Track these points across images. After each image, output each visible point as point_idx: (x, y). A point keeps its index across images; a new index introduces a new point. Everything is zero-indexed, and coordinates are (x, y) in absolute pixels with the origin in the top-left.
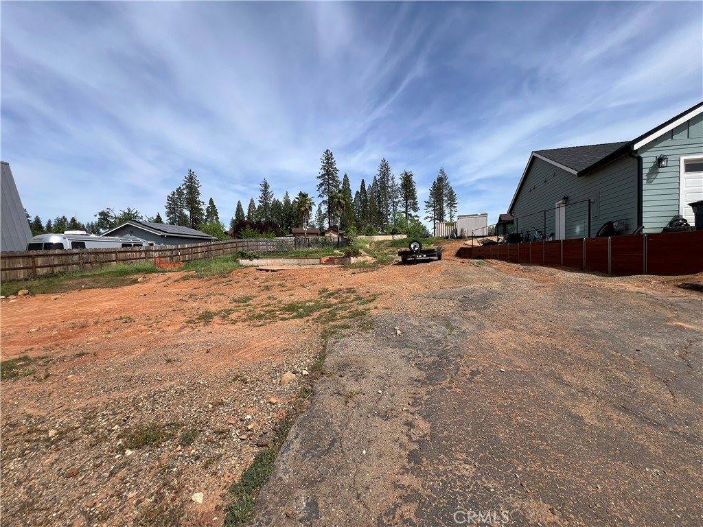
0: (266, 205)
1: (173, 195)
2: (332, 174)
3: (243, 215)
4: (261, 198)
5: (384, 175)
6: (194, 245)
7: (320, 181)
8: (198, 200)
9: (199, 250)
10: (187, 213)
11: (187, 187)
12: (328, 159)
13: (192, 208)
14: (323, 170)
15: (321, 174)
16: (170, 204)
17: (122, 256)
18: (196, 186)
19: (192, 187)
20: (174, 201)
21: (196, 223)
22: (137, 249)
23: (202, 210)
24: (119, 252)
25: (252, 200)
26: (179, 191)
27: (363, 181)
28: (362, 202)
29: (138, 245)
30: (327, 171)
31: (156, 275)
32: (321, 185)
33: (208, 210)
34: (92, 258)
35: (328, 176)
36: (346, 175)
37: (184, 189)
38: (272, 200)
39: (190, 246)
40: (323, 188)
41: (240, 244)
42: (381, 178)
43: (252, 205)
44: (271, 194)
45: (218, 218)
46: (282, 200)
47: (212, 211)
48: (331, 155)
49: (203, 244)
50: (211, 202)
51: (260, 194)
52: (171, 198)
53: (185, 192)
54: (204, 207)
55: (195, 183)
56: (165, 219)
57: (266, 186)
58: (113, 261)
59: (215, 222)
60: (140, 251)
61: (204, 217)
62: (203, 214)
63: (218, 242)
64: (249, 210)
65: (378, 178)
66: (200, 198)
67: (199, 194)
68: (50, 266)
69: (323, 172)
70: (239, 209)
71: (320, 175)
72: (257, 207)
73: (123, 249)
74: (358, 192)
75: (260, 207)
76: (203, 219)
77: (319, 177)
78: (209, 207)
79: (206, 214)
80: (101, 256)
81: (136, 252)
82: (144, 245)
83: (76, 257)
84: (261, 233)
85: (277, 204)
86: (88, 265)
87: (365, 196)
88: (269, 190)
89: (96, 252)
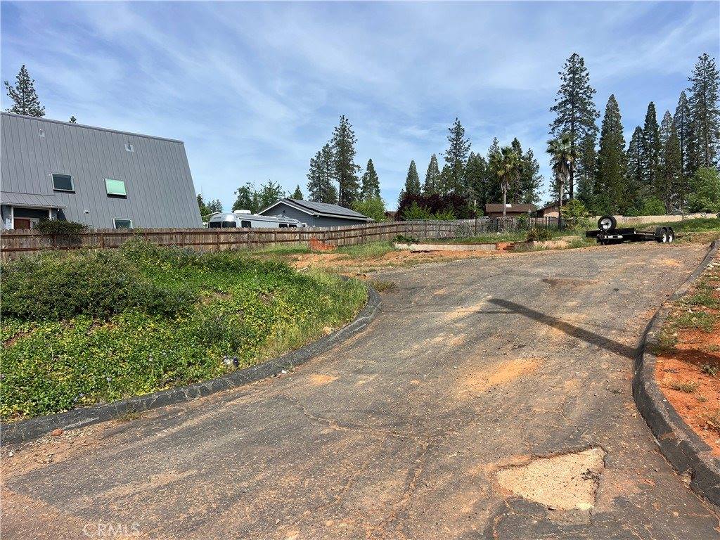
0: (457, 165)
1: (318, 158)
2: (582, 100)
3: (418, 184)
4: (449, 153)
5: (705, 88)
6: (347, 227)
7: (556, 115)
8: (351, 163)
9: (353, 233)
10: (335, 184)
11: (338, 144)
12: (573, 71)
13: (343, 176)
14: (562, 95)
15: (560, 101)
16: (314, 172)
17: (279, 236)
18: (350, 140)
19: (344, 143)
20: (319, 167)
21: (347, 199)
22: (292, 229)
23: (356, 178)
24: (278, 233)
25: (434, 158)
26: (326, 152)
27: (651, 107)
28: (646, 150)
29: (293, 226)
30: (571, 94)
31: (312, 255)
32: (559, 122)
33: (365, 179)
34: (256, 238)
35: (573, 104)
36: (612, 99)
37: (333, 147)
38: (468, 154)
39: (342, 228)
40: (562, 127)
41: (402, 228)
42: (698, 95)
43: (433, 167)
44: (466, 145)
45: (378, 191)
46: (485, 155)
47: (372, 180)
48: (582, 62)
49: (357, 226)
50: (370, 166)
51: (448, 146)
52: (316, 162)
53: (334, 151)
54: (359, 175)
55: (348, 136)
56: (306, 195)
57: (458, 132)
58: (272, 241)
59: (374, 197)
60: (295, 233)
61: (360, 191)
62: (358, 186)
63: (374, 225)
64: (428, 175)
65: (689, 95)
66: (356, 160)
67: (353, 154)
68: (228, 243)
69: (562, 98)
70: (412, 175)
71: (556, 104)
72: (441, 170)
73: (281, 230)
74: (638, 130)
75: (446, 169)
76: (356, 194)
77: (555, 108)
78: (367, 174)
79: (362, 185)
80: (264, 235)
81: (292, 233)
82: (298, 226)
83: (246, 236)
84: (433, 212)
85: (476, 162)
86: (253, 244)
87: (656, 135)
88: (464, 139)
89: (260, 232)
